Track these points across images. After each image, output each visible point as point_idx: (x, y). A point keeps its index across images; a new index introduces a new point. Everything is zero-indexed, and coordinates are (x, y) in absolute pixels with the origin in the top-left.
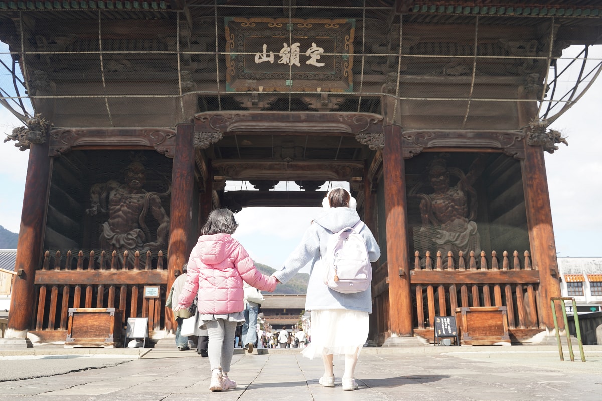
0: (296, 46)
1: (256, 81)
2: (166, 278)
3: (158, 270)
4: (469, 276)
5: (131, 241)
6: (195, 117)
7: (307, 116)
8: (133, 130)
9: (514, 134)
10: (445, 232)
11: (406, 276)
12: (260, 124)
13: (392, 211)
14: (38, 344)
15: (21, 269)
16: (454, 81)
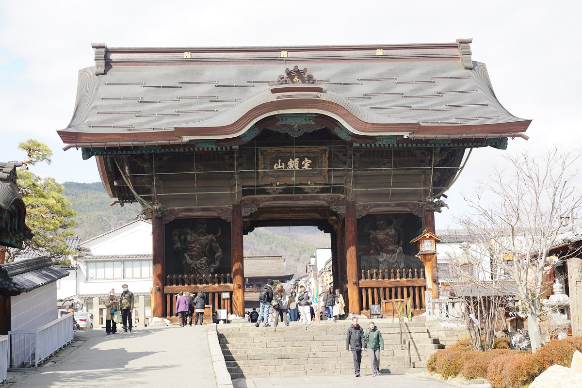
0: (296, 160)
1: (274, 178)
2: (232, 288)
3: (228, 284)
4: (390, 283)
5: (202, 265)
6: (242, 200)
7: (303, 196)
8: (208, 208)
9: (418, 204)
10: (384, 254)
11: (357, 284)
12: (278, 202)
13: (350, 249)
14: (170, 324)
15: (157, 286)
16: (385, 174)
